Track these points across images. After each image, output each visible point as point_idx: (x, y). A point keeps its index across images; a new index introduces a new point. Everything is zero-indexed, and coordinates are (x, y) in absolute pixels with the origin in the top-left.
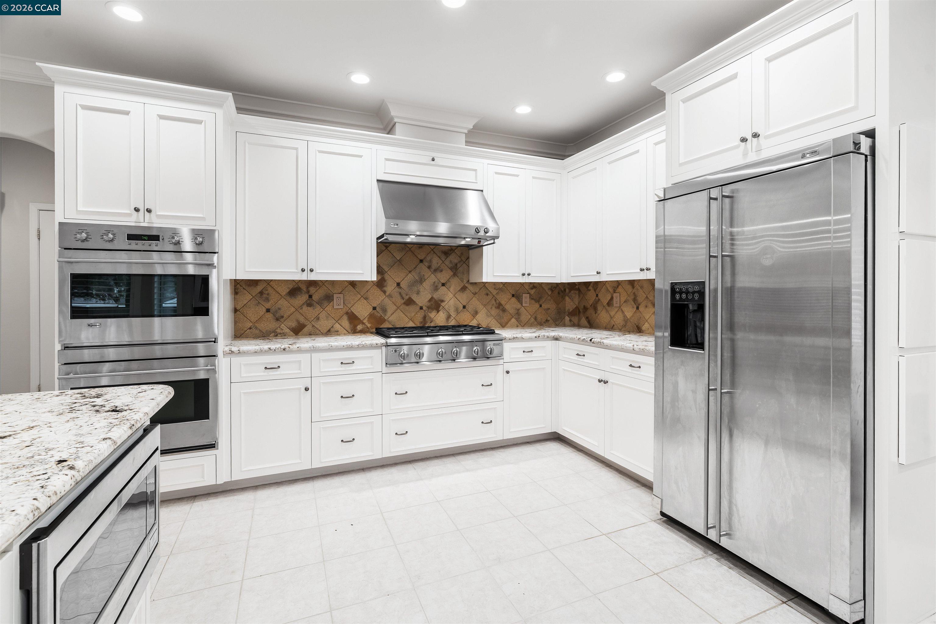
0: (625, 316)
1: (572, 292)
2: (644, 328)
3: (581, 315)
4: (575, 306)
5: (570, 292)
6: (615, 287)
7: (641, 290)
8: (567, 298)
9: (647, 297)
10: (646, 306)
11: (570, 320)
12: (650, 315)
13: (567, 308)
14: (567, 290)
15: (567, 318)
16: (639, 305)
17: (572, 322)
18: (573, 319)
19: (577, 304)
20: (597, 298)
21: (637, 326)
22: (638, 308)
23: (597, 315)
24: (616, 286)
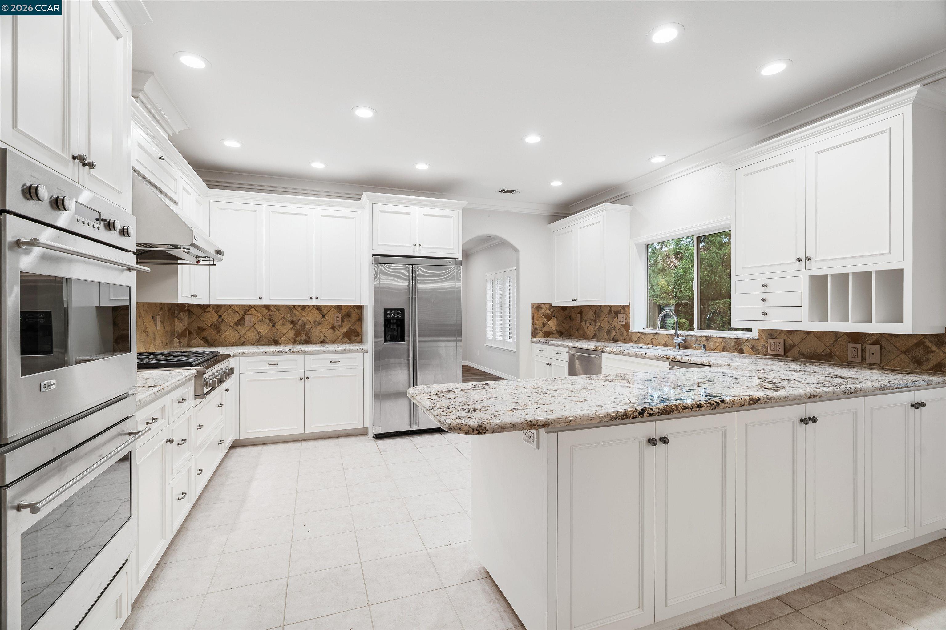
0: (258, 333)
1: (181, 313)
2: (280, 340)
3: (194, 335)
4: (185, 327)
5: (179, 313)
6: (246, 310)
7: (277, 312)
8: (176, 320)
9: (284, 317)
10: (283, 324)
11: (180, 342)
12: (288, 330)
13: (176, 330)
14: (176, 312)
15: (176, 340)
16: (276, 323)
17: (182, 344)
18: (182, 340)
19: (187, 326)
20: (220, 319)
21: (273, 340)
22: (274, 326)
23: (220, 334)
24: (248, 309)
